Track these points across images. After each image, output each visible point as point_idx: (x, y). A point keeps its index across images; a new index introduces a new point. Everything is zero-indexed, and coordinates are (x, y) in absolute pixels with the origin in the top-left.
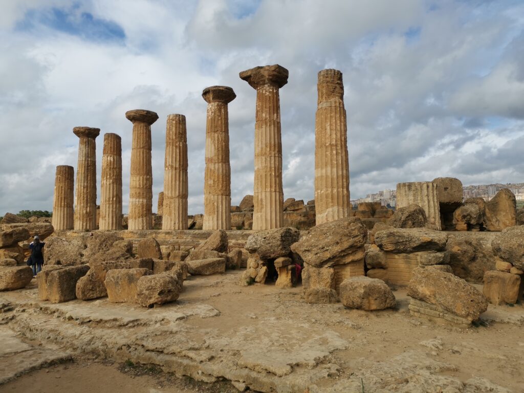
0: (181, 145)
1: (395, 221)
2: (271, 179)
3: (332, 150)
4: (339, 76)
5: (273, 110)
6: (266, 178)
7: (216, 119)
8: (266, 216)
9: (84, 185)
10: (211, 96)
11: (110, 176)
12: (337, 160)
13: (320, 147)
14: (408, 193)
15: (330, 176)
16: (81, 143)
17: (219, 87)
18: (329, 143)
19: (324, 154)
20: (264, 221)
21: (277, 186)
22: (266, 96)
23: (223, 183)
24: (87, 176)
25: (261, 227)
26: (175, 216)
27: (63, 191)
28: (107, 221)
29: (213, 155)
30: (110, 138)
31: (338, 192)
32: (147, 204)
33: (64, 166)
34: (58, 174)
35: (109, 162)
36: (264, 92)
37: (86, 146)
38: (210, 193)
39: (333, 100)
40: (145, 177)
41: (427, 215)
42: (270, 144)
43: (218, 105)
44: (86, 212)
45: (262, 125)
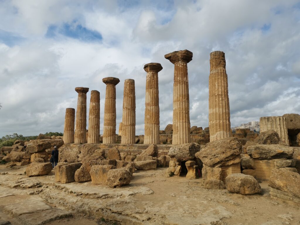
0: (132, 96)
1: (259, 140)
2: (183, 115)
3: (219, 98)
4: (223, 55)
5: (184, 75)
6: (180, 114)
7: (151, 82)
8: (180, 137)
9: (80, 119)
10: (148, 68)
11: (94, 113)
12: (222, 104)
13: (211, 96)
14: (267, 123)
15: (218, 113)
16: (79, 96)
17: (153, 63)
18: (217, 93)
19: (215, 100)
20: (179, 139)
21: (187, 119)
22: (180, 68)
23: (155, 117)
24: (82, 114)
25: (177, 143)
26: (128, 136)
27: (69, 122)
28: (92, 138)
29: (149, 101)
30: (94, 93)
31: (223, 122)
32: (113, 129)
33: (70, 108)
34: (66, 113)
35: (93, 106)
36: (179, 65)
37: (81, 97)
38: (148, 123)
39: (219, 68)
40: (112, 114)
41: (280, 137)
42: (182, 94)
43: (152, 73)
44: (81, 134)
45: (177, 84)
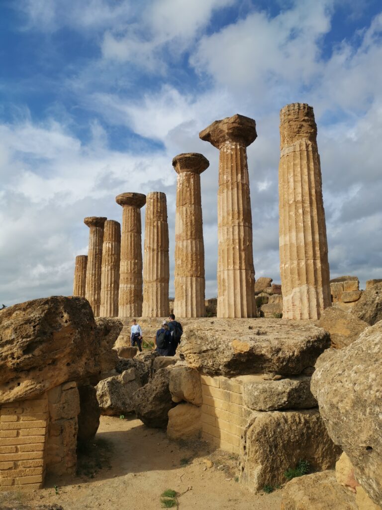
0: (159, 225)
2: (234, 254)
3: (296, 209)
5: (237, 170)
6: (228, 253)
7: (184, 191)
8: (228, 300)
9: (93, 273)
10: (178, 166)
12: (304, 222)
13: (282, 206)
15: (295, 244)
16: (91, 232)
17: (185, 154)
18: (293, 199)
19: (288, 214)
20: (227, 307)
21: (243, 262)
22: (227, 155)
23: (192, 263)
24: (95, 264)
25: (224, 314)
26: (153, 302)
27: (80, 280)
28: (106, 308)
29: (181, 231)
30: (109, 225)
31: (307, 265)
32: (135, 290)
33: (81, 256)
34: (76, 264)
35: (108, 248)
36: (225, 151)
37: (94, 235)
38: (178, 274)
39: (297, 143)
40: (133, 261)
42: (233, 211)
43: (186, 175)
44: (94, 300)
45: (223, 190)
